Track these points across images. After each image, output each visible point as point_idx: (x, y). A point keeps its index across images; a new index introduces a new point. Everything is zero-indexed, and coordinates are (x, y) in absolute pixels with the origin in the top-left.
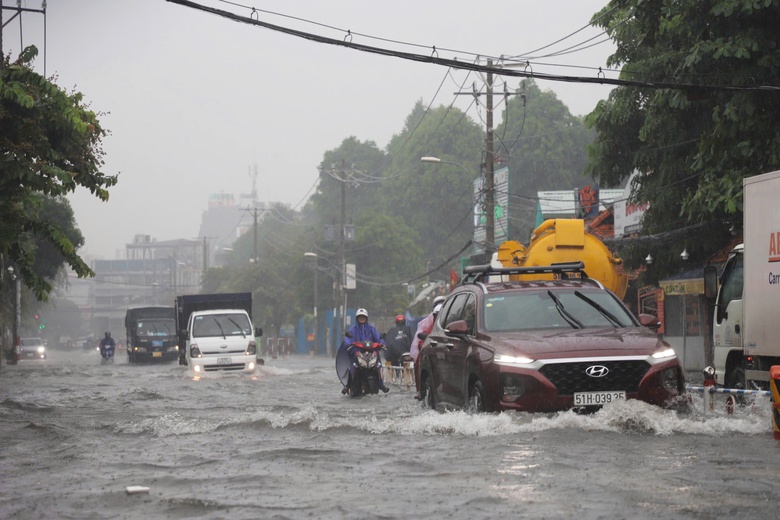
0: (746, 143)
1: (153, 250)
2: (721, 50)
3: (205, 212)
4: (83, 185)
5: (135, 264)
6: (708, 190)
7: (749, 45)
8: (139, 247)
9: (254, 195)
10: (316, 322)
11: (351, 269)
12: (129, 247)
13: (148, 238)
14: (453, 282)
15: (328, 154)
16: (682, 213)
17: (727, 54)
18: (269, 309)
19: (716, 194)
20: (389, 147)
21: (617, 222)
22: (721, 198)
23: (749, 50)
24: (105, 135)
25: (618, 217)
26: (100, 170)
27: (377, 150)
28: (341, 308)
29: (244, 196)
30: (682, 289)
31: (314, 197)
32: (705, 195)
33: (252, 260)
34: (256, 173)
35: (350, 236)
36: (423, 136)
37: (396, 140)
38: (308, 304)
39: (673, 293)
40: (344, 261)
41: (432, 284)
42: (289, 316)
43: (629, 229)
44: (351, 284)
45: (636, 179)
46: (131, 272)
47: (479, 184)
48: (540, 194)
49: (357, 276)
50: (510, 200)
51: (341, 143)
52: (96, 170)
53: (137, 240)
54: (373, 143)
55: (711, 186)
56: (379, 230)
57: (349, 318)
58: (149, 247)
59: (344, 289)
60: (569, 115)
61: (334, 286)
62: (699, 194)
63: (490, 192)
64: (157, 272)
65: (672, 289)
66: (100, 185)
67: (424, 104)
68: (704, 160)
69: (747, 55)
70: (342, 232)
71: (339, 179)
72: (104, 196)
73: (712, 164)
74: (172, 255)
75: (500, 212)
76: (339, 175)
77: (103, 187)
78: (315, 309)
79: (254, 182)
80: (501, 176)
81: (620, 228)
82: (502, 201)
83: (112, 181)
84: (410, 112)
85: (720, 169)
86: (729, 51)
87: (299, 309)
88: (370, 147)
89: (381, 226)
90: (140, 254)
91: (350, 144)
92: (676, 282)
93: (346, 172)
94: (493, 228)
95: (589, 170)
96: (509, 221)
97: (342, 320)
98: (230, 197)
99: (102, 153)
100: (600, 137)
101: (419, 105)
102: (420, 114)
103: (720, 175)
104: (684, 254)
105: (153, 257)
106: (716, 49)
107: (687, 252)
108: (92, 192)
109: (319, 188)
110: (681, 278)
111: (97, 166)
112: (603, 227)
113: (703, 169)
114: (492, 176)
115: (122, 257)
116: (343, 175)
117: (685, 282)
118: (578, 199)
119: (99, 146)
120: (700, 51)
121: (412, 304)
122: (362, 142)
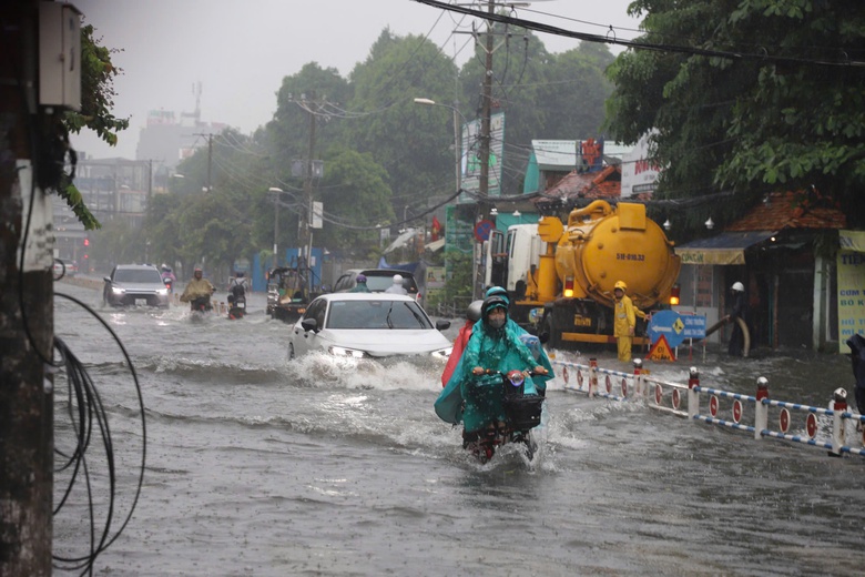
0: (792, 110)
1: (89, 168)
2: (772, 8)
3: (143, 129)
4: (89, 127)
6: (747, 157)
7: (802, 5)
9: (197, 114)
10: (276, 260)
11: (318, 207)
13: (83, 155)
14: (435, 230)
15: (287, 80)
16: (716, 181)
17: (778, 13)
18: (224, 243)
19: (756, 162)
20: (353, 76)
21: (624, 180)
22: (761, 167)
23: (802, 9)
24: (116, 74)
25: (626, 175)
26: (111, 113)
27: (339, 77)
28: (306, 247)
29: (185, 115)
30: (701, 258)
31: (270, 125)
32: (743, 162)
33: (205, 189)
34: (200, 92)
35: (318, 172)
36: (392, 66)
37: (359, 69)
38: (268, 240)
39: (689, 262)
40: (311, 198)
41: (410, 230)
42: (244, 251)
43: (638, 189)
44: (317, 223)
45: (654, 138)
47: (473, 129)
48: (535, 143)
49: (324, 215)
50: (505, 148)
51: (301, 69)
52: (106, 111)
54: (336, 70)
55: (750, 153)
56: (348, 166)
57: (314, 259)
59: (310, 228)
60: (545, 52)
61: (300, 225)
62: (737, 161)
63: (485, 139)
64: (94, 192)
65: (689, 257)
66: (110, 128)
67: (390, 31)
68: (742, 125)
69: (801, 16)
70: (310, 167)
71: (308, 109)
72: (112, 140)
73: (751, 129)
74: (111, 175)
75: (495, 161)
76: (309, 107)
77: (112, 131)
78: (275, 246)
79: (198, 101)
80: (497, 121)
81: (627, 186)
82: (497, 148)
83: (123, 125)
84: (376, 40)
85: (758, 136)
86: (780, 8)
87: (255, 244)
88: (331, 74)
89: (350, 162)
91: (311, 70)
92: (693, 251)
93: (317, 103)
94: (487, 179)
95: (605, 126)
96: (503, 169)
98: (169, 115)
99: (113, 93)
100: (619, 91)
101: (386, 34)
102: (386, 42)
103: (759, 143)
104: (709, 223)
105: (89, 176)
106: (768, 7)
107: (713, 220)
108: (99, 136)
109: (276, 115)
110: (699, 246)
111: (108, 108)
112: (607, 184)
113: (740, 134)
114: (489, 121)
116: (313, 107)
117: (704, 252)
118: (579, 152)
119: (110, 86)
120: (750, 7)
121: (387, 250)
122: (324, 68)
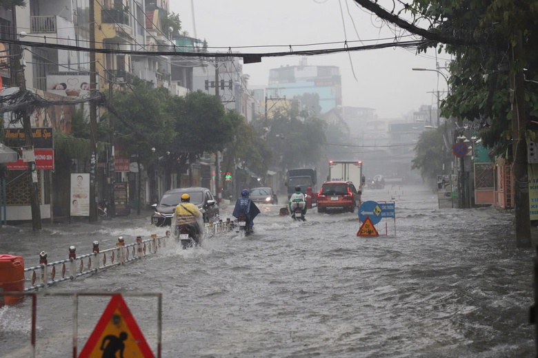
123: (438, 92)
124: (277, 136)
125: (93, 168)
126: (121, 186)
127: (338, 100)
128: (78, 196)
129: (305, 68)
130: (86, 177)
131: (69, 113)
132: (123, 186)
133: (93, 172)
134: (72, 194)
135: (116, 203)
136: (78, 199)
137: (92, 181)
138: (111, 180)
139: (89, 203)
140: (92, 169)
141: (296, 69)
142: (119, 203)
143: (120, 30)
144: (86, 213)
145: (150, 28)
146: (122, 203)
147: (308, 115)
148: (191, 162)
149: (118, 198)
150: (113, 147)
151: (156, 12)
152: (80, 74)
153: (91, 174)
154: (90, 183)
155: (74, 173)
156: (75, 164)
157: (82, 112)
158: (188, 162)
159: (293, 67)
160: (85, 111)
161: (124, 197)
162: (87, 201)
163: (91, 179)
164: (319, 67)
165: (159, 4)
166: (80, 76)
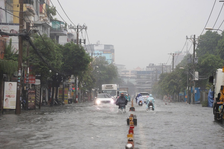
5: (148, 72)
8: (150, 67)
11: (197, 73)
12: (147, 67)
13: (153, 64)
28: (193, 87)
35: (196, 62)
38: (186, 85)
40: (194, 71)
44: (196, 79)
46: (147, 75)
53: (150, 65)
56: (210, 60)
57: (196, 90)
58: (153, 67)
59: (194, 80)
70: (194, 60)
78: (187, 87)
89: (211, 58)
90: (150, 69)
97: (193, 91)
115: (145, 70)
123: (173, 54)
124: (98, 72)
125: (19, 78)
126: (32, 91)
127: (113, 60)
128: (9, 96)
129: (99, 45)
130: (15, 84)
131: (3, 47)
132: (34, 91)
133: (19, 81)
134: (5, 95)
135: (29, 101)
136: (8, 98)
137: (18, 87)
138: (27, 88)
139: (15, 101)
140: (18, 80)
141: (95, 46)
142: (31, 101)
143: (29, 8)
144: (14, 107)
145: (41, 13)
146: (33, 102)
147: (108, 64)
148: (64, 81)
149: (30, 98)
150: (28, 68)
151: (44, 5)
152: (10, 24)
153: (18, 82)
154: (17, 88)
155: (7, 81)
156: (5, 77)
157: (10, 47)
158: (62, 81)
159: (93, 45)
160: (12, 46)
161: (34, 98)
162: (14, 99)
163: (18, 85)
164: (105, 45)
165: (45, 1)
166: (10, 26)
